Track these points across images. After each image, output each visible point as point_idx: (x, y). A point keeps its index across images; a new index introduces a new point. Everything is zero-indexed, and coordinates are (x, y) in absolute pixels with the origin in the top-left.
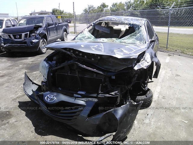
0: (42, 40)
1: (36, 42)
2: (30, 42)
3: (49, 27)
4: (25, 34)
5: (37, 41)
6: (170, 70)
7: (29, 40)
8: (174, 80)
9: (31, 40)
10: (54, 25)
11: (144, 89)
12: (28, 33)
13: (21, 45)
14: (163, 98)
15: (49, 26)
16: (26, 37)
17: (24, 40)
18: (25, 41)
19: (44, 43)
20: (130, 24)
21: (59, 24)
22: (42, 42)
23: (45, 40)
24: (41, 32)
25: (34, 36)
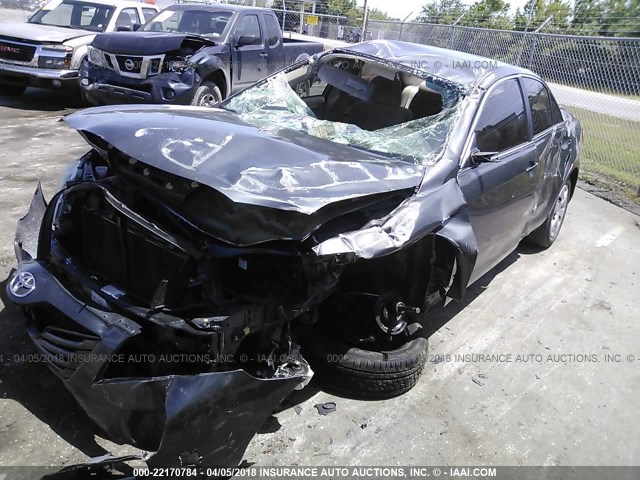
0: (203, 88)
1: (179, 90)
2: (163, 88)
3: (241, 49)
4: (154, 60)
5: (185, 87)
6: (589, 277)
7: (161, 80)
8: (574, 321)
9: (166, 81)
10: (263, 46)
11: (385, 329)
12: (162, 57)
13: (134, 94)
14: (477, 378)
15: (241, 44)
16: (153, 71)
17: (148, 77)
18: (146, 82)
19: (211, 99)
20: (429, 79)
21: (285, 44)
22: (204, 93)
23: (217, 89)
24: (202, 62)
25: (178, 70)
